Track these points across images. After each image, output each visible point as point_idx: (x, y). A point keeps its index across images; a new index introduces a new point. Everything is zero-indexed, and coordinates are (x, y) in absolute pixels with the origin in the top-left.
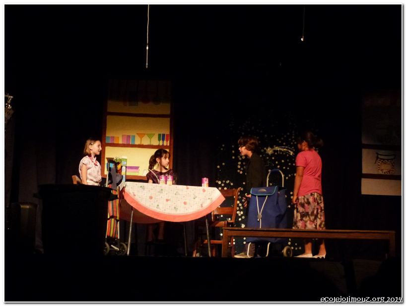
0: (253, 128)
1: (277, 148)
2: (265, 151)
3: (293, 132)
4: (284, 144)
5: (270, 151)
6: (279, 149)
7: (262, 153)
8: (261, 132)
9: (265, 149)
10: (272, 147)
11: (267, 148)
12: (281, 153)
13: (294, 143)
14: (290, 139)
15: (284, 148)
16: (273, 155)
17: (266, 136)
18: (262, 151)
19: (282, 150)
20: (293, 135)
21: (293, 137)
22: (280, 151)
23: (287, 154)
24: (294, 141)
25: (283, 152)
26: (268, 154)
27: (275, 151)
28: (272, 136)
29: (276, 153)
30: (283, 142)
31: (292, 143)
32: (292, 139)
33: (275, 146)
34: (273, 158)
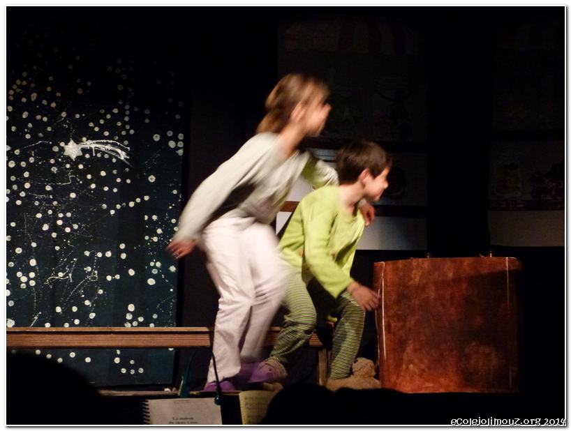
0: (34, 96)
1: (90, 144)
2: (62, 149)
3: (127, 107)
4: (107, 134)
5: (72, 150)
6: (93, 146)
7: (54, 155)
8: (53, 105)
9: (62, 144)
10: (78, 141)
11: (66, 144)
12: (99, 155)
13: (128, 131)
14: (119, 124)
15: (107, 143)
16: (80, 159)
17: (64, 114)
18: (56, 149)
19: (102, 148)
20: (128, 113)
21: (127, 119)
22: (97, 151)
23: (111, 157)
24: (128, 127)
25: (103, 153)
26: (69, 157)
27: (84, 151)
28: (78, 116)
29: (87, 156)
30: (103, 128)
31: (124, 133)
32: (124, 123)
33: (84, 139)
34: (81, 167)
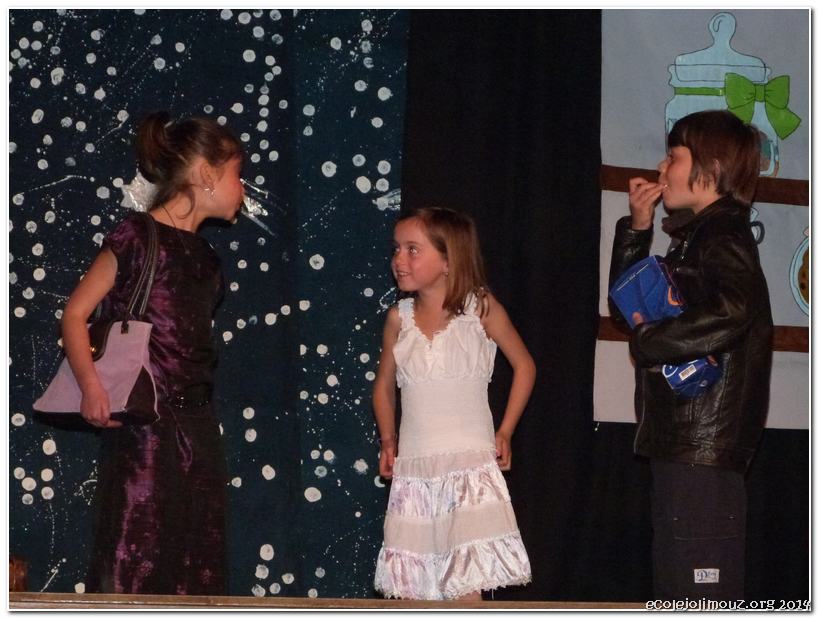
0: (57, 75)
2: (117, 194)
3: (264, 100)
7: (98, 206)
8: (100, 94)
9: (118, 183)
11: (128, 181)
13: (264, 154)
14: (246, 138)
17: (123, 116)
18: (103, 193)
20: (264, 112)
21: (262, 126)
24: (264, 145)
31: (255, 158)
32: (257, 136)
